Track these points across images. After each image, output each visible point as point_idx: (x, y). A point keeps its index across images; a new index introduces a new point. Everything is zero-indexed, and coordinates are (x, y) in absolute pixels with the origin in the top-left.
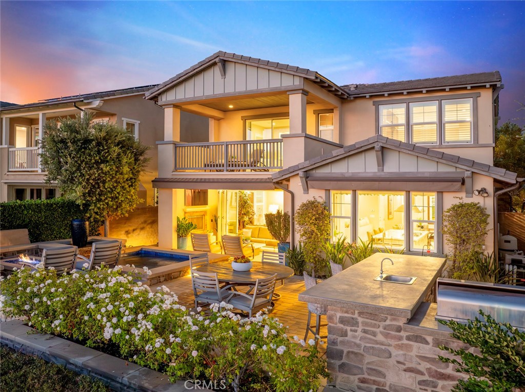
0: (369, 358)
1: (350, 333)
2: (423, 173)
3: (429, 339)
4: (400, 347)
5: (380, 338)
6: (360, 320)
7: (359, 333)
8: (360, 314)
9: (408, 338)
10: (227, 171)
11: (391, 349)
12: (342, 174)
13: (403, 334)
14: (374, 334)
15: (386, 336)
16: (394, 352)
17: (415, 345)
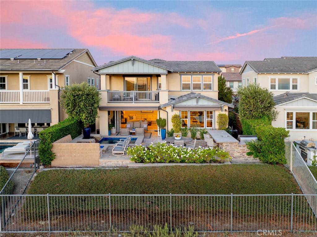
0: (231, 152)
1: (227, 148)
2: (210, 105)
3: (242, 146)
4: (237, 148)
5: (233, 148)
6: (229, 145)
7: (229, 147)
8: (229, 144)
9: (238, 147)
10: (135, 103)
11: (235, 149)
12: (185, 105)
13: (237, 146)
14: (232, 147)
15: (234, 147)
16: (236, 150)
17: (239, 148)
